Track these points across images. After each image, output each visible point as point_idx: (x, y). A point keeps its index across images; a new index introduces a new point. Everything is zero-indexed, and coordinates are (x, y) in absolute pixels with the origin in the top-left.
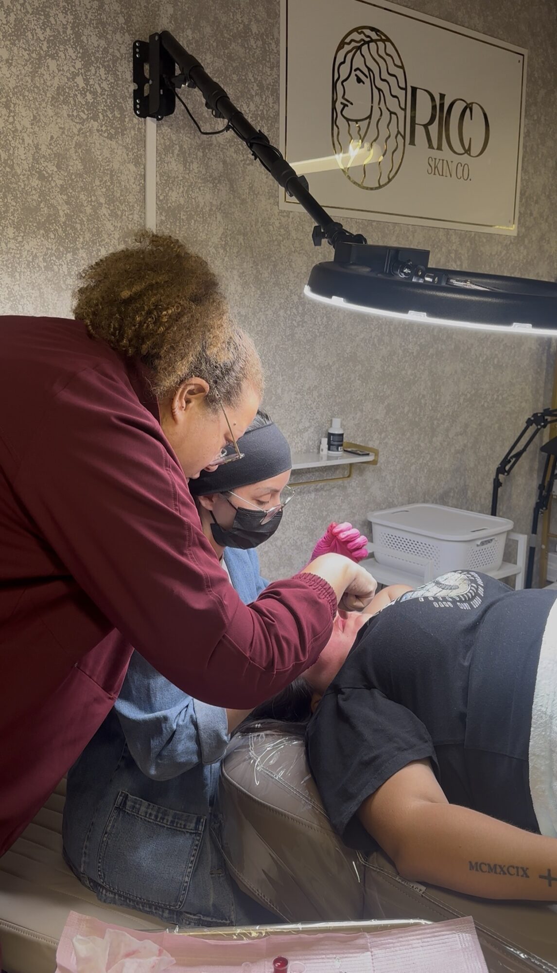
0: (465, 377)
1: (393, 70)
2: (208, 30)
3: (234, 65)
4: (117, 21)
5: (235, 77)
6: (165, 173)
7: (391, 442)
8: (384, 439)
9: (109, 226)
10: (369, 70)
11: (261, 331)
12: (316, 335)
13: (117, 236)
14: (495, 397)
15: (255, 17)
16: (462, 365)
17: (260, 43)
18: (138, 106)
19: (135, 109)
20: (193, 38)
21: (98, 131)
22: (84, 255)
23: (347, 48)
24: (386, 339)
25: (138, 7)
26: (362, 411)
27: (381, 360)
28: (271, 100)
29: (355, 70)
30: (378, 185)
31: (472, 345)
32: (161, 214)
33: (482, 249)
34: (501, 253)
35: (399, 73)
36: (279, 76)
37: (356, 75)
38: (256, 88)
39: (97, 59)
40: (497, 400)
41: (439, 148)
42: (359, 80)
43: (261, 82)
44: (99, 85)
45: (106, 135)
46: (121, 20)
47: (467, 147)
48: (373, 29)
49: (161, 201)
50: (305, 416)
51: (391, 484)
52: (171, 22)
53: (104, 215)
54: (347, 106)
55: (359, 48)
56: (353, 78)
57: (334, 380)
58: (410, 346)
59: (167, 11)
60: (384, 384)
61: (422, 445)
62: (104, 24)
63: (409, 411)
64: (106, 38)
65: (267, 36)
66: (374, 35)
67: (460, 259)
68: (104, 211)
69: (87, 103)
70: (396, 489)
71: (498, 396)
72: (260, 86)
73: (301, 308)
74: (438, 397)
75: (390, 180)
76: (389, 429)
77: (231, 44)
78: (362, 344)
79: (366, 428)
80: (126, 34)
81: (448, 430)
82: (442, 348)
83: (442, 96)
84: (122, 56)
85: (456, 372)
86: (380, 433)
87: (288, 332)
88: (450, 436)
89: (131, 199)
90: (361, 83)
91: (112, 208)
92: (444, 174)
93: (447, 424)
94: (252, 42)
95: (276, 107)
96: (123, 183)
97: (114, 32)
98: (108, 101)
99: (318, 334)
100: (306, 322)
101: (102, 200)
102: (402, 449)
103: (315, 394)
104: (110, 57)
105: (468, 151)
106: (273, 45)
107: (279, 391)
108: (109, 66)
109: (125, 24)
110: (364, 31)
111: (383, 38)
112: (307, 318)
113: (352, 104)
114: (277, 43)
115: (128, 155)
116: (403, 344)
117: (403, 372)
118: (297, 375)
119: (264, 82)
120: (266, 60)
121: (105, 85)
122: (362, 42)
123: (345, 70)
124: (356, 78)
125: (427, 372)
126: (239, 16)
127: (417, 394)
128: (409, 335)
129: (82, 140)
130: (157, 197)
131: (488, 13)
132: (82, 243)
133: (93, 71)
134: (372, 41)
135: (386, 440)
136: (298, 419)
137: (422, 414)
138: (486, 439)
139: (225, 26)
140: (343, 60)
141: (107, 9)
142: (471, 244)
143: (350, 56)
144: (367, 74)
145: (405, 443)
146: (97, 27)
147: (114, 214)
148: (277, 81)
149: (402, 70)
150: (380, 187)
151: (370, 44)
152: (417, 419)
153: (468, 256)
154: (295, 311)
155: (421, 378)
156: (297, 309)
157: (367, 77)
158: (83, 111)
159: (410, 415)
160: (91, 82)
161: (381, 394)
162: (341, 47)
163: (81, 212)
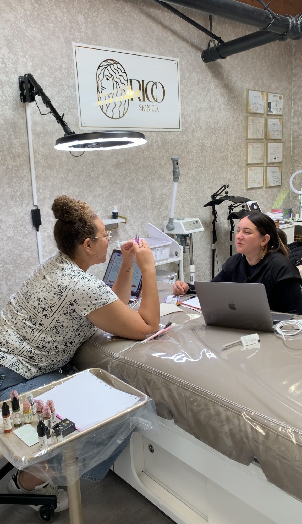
0: (165, 187)
1: (121, 74)
2: (46, 69)
3: (57, 80)
4: (12, 70)
5: (58, 84)
6: (34, 121)
7: (135, 214)
8: (132, 213)
9: (15, 141)
10: (111, 75)
11: (76, 174)
12: (99, 175)
13: (18, 145)
14: (179, 194)
15: (64, 62)
16: (163, 183)
17: (66, 71)
18: (22, 99)
19: (21, 100)
20: (41, 73)
21: (8, 109)
22: (7, 153)
23: (101, 68)
24: (129, 175)
25: (19, 64)
26: (121, 202)
27: (127, 183)
28: (73, 91)
29: (106, 76)
30: (119, 117)
31: (166, 175)
32: (34, 136)
33: (167, 137)
34: (175, 138)
35: (124, 75)
36: (75, 82)
37: (106, 78)
38: (66, 87)
39: (6, 84)
40: (180, 196)
41: (144, 100)
42: (107, 79)
43: (68, 85)
44: (7, 93)
45: (11, 110)
46: (14, 70)
47: (156, 99)
48: (111, 60)
49: (33, 131)
50: (98, 205)
51: (137, 230)
52: (32, 68)
53: (13, 138)
54: (103, 89)
55: (107, 67)
56: (105, 79)
57: (108, 191)
58: (139, 177)
59: (30, 64)
60: (130, 192)
61: (149, 215)
62: (7, 72)
63: (141, 202)
64: (8, 77)
65: (69, 68)
66: (112, 62)
67: (158, 142)
68: (13, 136)
69: (4, 100)
70: (139, 232)
71: (180, 194)
72: (68, 86)
73: (92, 165)
74: (154, 196)
75: (124, 115)
76: (134, 209)
77: (55, 73)
78: (119, 177)
79: (124, 209)
80: (16, 74)
81: (159, 209)
82: (153, 177)
83: (143, 81)
84: (15, 82)
85: (160, 186)
86: (130, 211)
87: (88, 174)
88: (161, 211)
89: (22, 131)
90: (108, 80)
91: (15, 135)
92: (147, 110)
93: (159, 206)
94: (63, 71)
95: (75, 93)
96: (19, 126)
97: (11, 74)
98: (11, 98)
99: (100, 174)
100: (94, 170)
101: (12, 133)
102: (140, 217)
103: (101, 197)
104: (11, 83)
105: (156, 101)
106: (72, 71)
107: (86, 197)
108: (10, 86)
109: (15, 71)
110: (108, 61)
111: (116, 62)
112: (95, 169)
113: (105, 88)
114: (73, 70)
115: (20, 116)
116: (136, 176)
117: (138, 187)
118: (93, 190)
119: (69, 85)
120: (69, 77)
121: (9, 93)
122: (108, 65)
123: (101, 77)
124: (106, 79)
125: (148, 186)
126: (57, 62)
127: (144, 195)
128: (138, 172)
129: (3, 113)
130: (32, 130)
131: (160, 47)
132: (6, 149)
133: (5, 89)
134: (111, 64)
135: (133, 213)
136: (95, 207)
137: (147, 202)
138: (176, 211)
139: (53, 67)
140: (100, 73)
141: (8, 67)
142: (162, 136)
143: (103, 71)
144: (111, 77)
145: (141, 214)
146: (5, 73)
147: (16, 137)
148: (75, 84)
149: (125, 74)
150: (120, 118)
151: (111, 66)
152: (145, 205)
153: (161, 141)
154: (89, 166)
155: (145, 189)
156: (90, 165)
157: (110, 78)
158: (2, 103)
159: (142, 203)
160: (4, 92)
161: (129, 196)
162: (98, 68)
163: (5, 138)
